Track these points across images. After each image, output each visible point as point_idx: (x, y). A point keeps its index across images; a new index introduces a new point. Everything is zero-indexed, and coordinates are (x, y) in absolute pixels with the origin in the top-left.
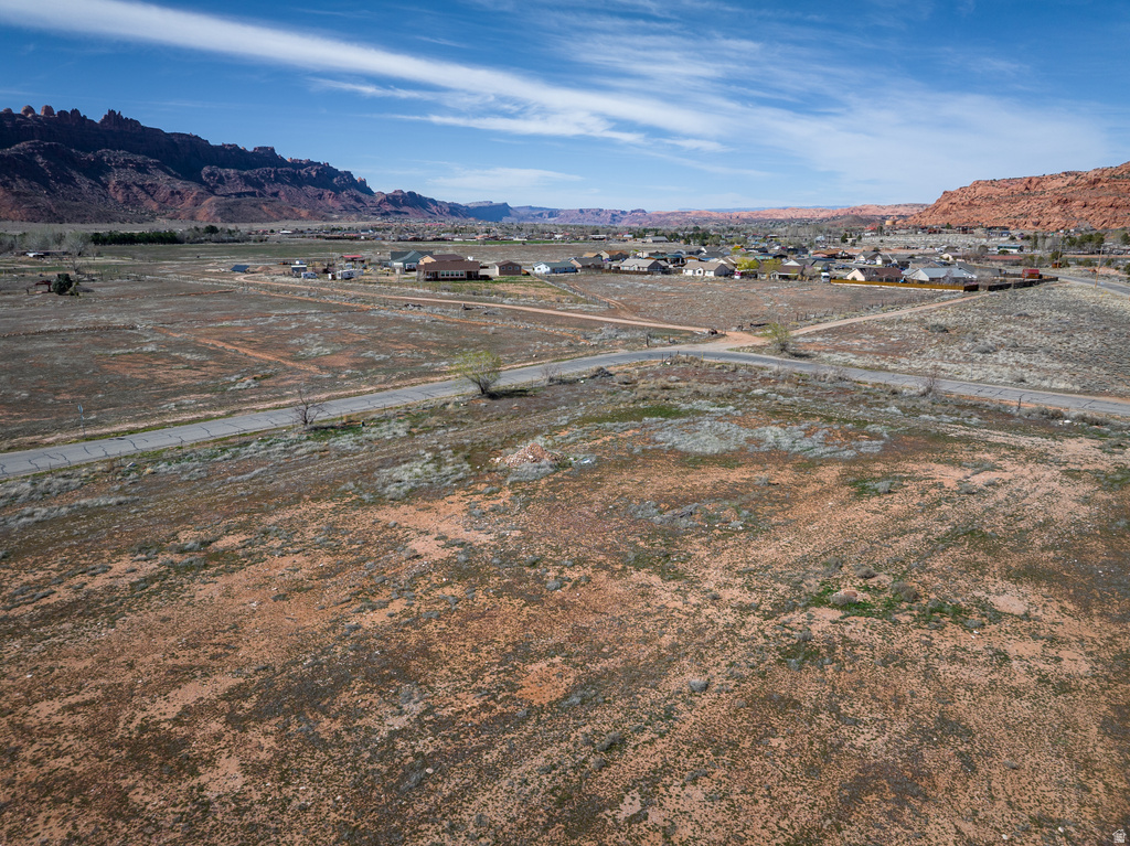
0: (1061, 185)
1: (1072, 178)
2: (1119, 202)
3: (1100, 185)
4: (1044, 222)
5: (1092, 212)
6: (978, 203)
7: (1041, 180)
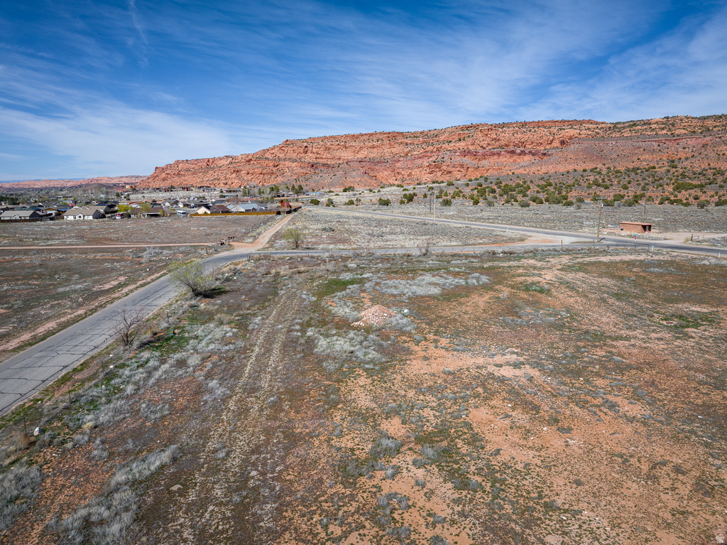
0: (226, 163)
1: (230, 159)
2: (264, 171)
3: (252, 162)
4: (230, 182)
5: (252, 177)
6: (183, 173)
7: (214, 160)
